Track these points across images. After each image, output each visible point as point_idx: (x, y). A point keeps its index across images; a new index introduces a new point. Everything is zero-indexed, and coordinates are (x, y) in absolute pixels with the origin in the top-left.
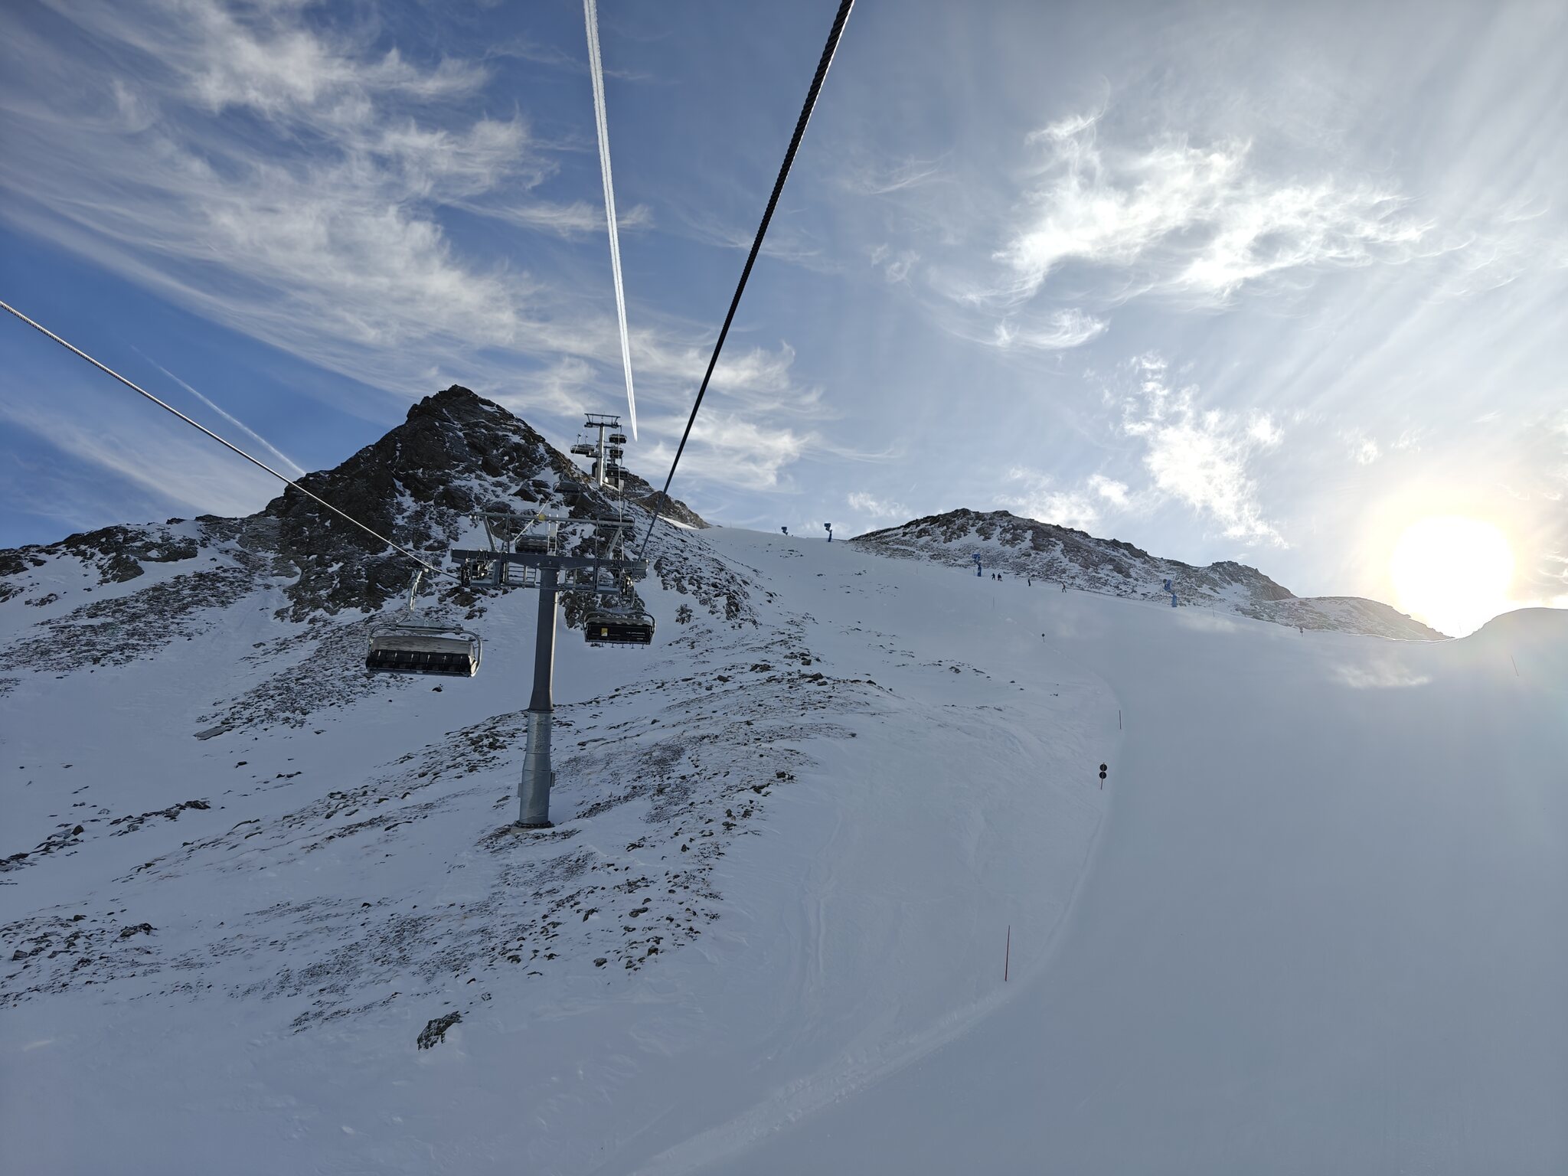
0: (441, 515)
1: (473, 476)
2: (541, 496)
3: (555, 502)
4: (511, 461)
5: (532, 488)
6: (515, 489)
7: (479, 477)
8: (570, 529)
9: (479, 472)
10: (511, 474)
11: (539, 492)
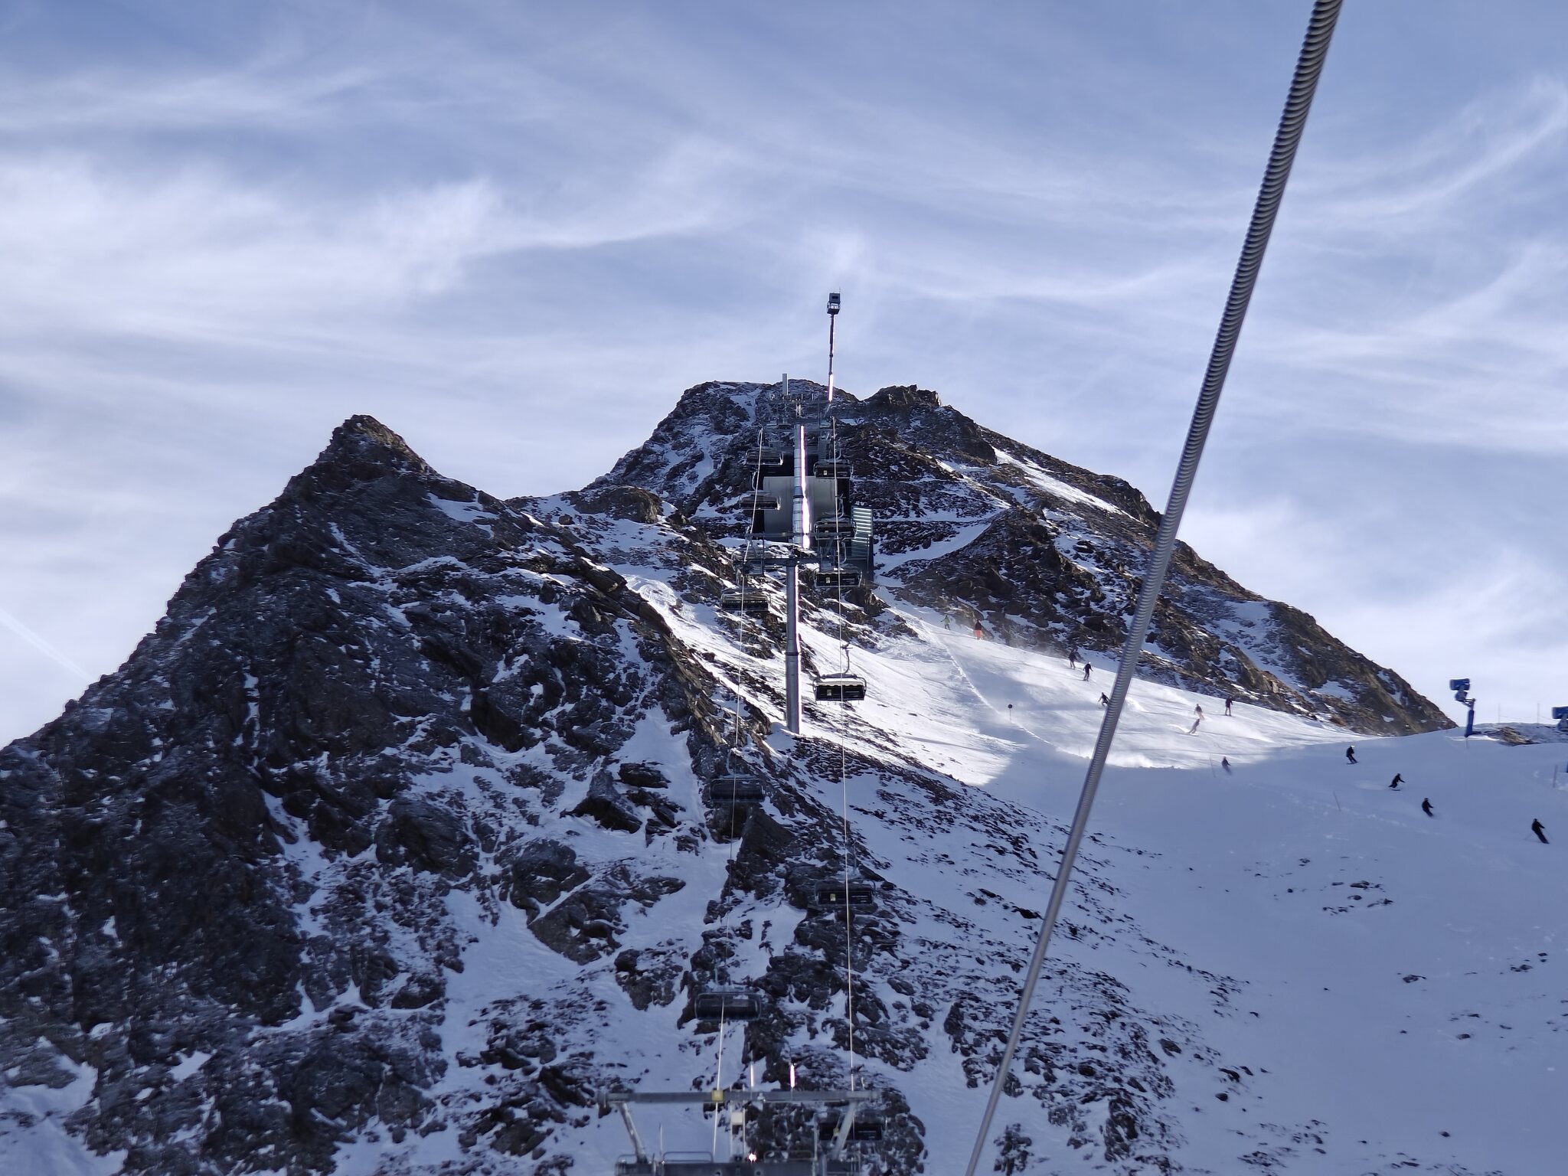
0: (404, 894)
1: (455, 752)
2: (646, 814)
3: (685, 832)
4: (551, 698)
5: (622, 789)
6: (575, 793)
7: (470, 756)
8: (733, 920)
9: (467, 740)
10: (555, 739)
11: (641, 800)
